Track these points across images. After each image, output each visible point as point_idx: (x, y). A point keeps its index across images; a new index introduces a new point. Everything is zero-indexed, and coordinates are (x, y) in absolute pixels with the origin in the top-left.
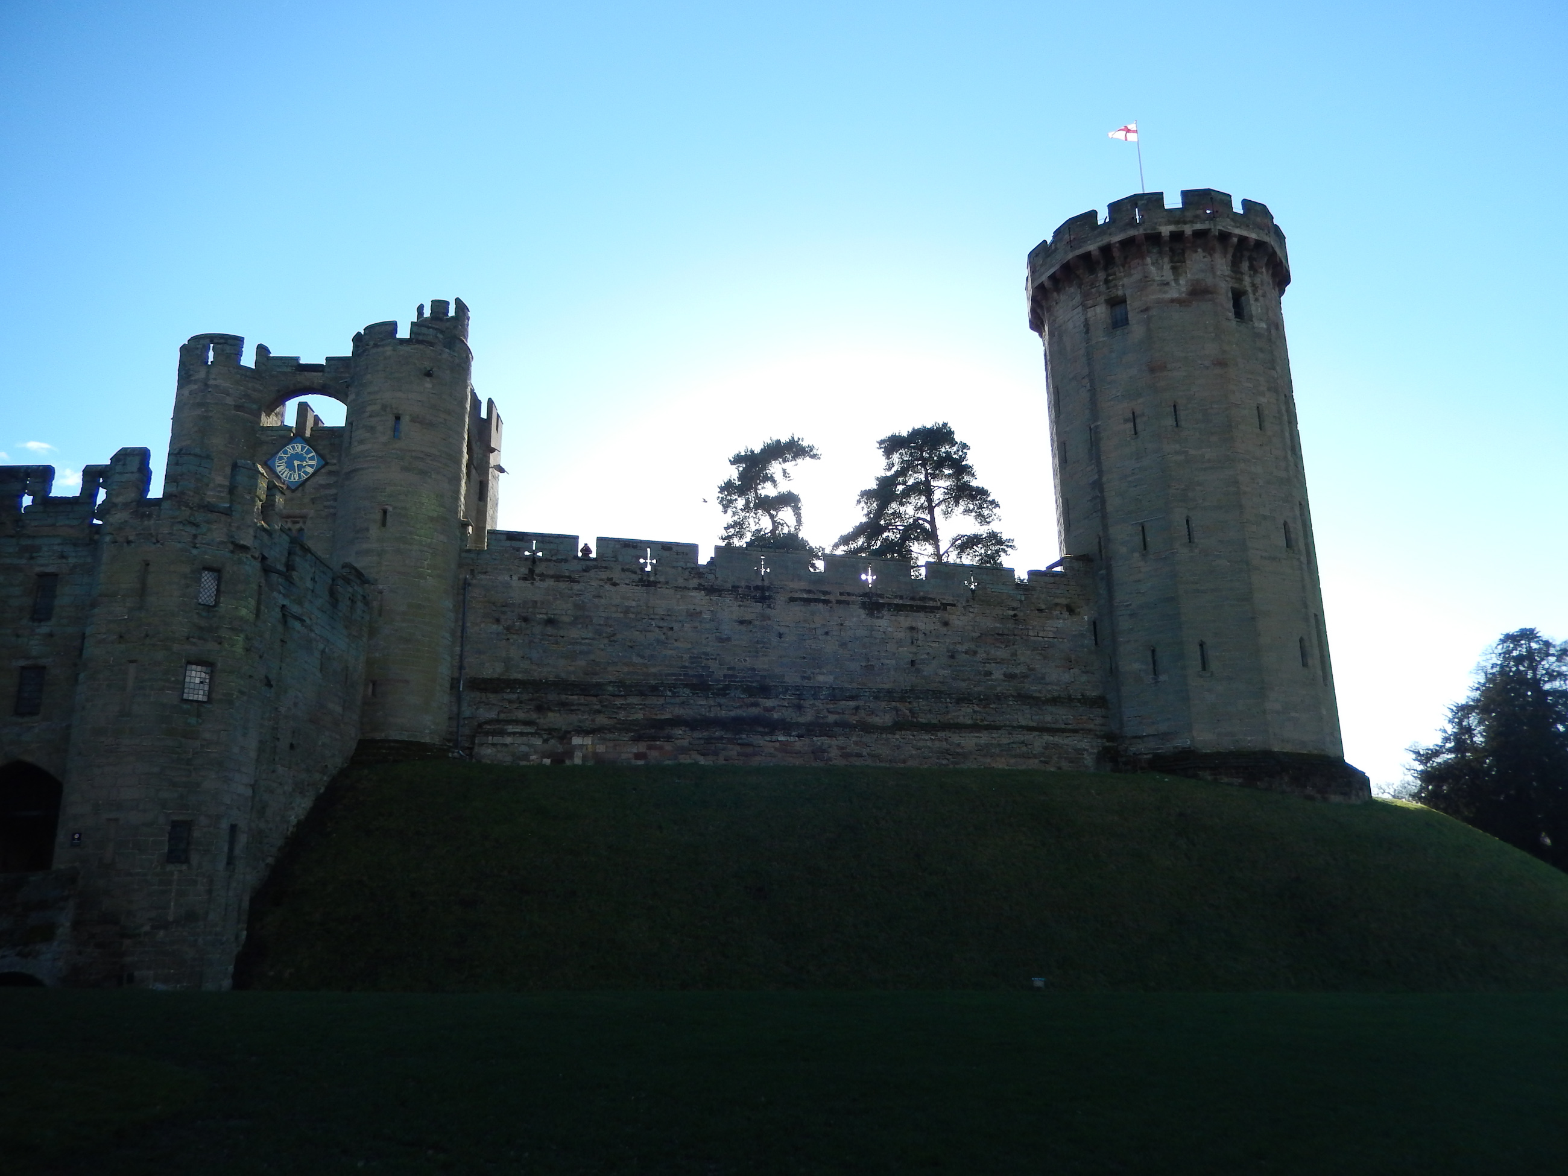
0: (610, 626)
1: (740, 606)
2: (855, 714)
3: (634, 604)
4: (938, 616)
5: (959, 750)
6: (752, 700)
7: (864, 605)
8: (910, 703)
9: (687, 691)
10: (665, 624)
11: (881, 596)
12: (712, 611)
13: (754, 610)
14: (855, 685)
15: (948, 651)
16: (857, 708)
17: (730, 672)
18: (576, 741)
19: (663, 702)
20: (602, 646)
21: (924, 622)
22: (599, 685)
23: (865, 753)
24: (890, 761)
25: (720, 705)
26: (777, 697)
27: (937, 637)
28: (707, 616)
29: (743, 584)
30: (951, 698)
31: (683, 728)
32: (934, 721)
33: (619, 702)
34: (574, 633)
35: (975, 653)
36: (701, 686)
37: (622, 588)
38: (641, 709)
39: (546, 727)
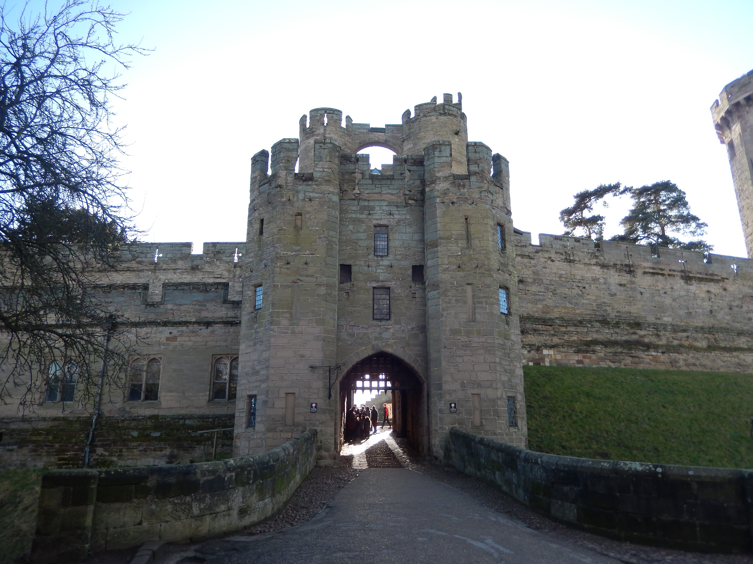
0: (553, 285)
1: (619, 276)
2: (686, 341)
3: (564, 272)
4: (720, 285)
5: (744, 363)
6: (633, 331)
7: (682, 278)
8: (713, 335)
9: (599, 324)
10: (581, 285)
11: (690, 272)
12: (605, 278)
13: (626, 278)
14: (683, 324)
15: (728, 305)
16: (688, 337)
17: (618, 314)
18: (545, 352)
19: (587, 330)
20: (550, 297)
21: (714, 288)
22: (550, 319)
23: (698, 364)
24: (711, 369)
25: (616, 333)
26: (646, 329)
27: (722, 297)
28: (602, 281)
29: (619, 263)
30: (734, 333)
31: (601, 346)
32: (728, 346)
33: (564, 329)
34: (534, 288)
35: (742, 307)
36: (604, 322)
37: (557, 263)
38: (576, 334)
39: (527, 343)
